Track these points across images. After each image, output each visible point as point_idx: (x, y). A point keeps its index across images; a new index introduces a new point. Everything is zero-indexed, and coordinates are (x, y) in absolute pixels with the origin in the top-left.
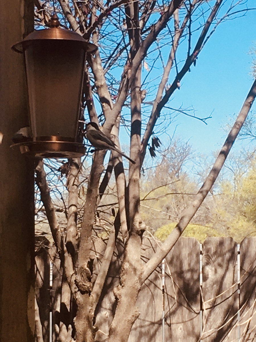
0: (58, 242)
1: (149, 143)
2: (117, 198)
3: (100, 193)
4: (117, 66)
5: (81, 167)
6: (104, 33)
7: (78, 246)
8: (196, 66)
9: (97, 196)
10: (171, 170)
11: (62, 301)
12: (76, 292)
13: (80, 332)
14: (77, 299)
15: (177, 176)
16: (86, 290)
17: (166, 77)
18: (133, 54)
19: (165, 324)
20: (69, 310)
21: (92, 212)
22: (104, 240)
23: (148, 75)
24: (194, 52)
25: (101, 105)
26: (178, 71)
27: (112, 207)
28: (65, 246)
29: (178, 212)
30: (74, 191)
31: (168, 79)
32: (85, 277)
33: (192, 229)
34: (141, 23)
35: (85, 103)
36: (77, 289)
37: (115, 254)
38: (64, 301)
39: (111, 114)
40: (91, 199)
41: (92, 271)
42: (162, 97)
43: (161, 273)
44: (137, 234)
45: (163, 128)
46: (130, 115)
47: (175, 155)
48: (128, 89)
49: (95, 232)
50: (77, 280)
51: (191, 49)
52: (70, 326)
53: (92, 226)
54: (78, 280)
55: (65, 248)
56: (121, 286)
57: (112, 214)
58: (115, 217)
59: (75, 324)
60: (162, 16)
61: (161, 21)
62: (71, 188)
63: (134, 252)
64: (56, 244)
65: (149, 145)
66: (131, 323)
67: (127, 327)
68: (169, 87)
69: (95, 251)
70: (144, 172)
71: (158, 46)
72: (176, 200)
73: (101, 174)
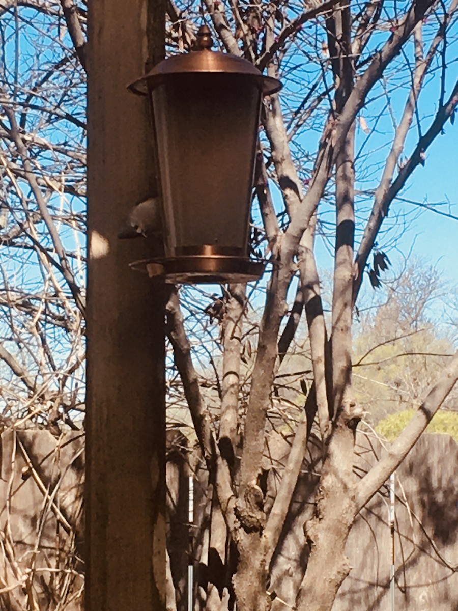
0: (205, 439)
1: (368, 263)
2: (311, 361)
3: (280, 351)
4: (309, 128)
5: (246, 305)
6: (288, 67)
7: (240, 445)
8: (454, 123)
9: (274, 356)
10: (404, 315)
11: (212, 546)
12: (236, 529)
13: (243, 600)
14: (238, 541)
15: (413, 328)
16: (255, 524)
17: (400, 145)
18: (341, 101)
19: (395, 588)
20: (223, 562)
21: (265, 385)
22: (285, 438)
23: (366, 141)
24: (451, 99)
25: (283, 193)
26: (422, 132)
27: (302, 379)
28: (216, 445)
29: (416, 390)
30: (233, 348)
31: (402, 147)
32: (253, 503)
33: (442, 421)
34: (355, 48)
35: (254, 190)
36: (238, 524)
37: (306, 462)
38: (215, 545)
39: (299, 210)
40: (264, 362)
41: (265, 491)
42: (391, 180)
43: (389, 497)
44: (346, 425)
45: (390, 241)
46: (335, 213)
47: (410, 289)
48: (332, 165)
49: (270, 421)
50: (238, 508)
51: (445, 94)
52: (226, 590)
53: (265, 410)
54: (240, 508)
55: (218, 450)
56: (318, 519)
57: (301, 390)
58: (307, 395)
59: (235, 586)
60: (393, 34)
61: (390, 43)
62: (229, 342)
63: (340, 458)
64: (200, 444)
65: (368, 265)
66: (336, 586)
67: (329, 593)
68: (405, 162)
69: (270, 458)
70: (358, 315)
71: (385, 88)
72: (413, 371)
73: (282, 318)
